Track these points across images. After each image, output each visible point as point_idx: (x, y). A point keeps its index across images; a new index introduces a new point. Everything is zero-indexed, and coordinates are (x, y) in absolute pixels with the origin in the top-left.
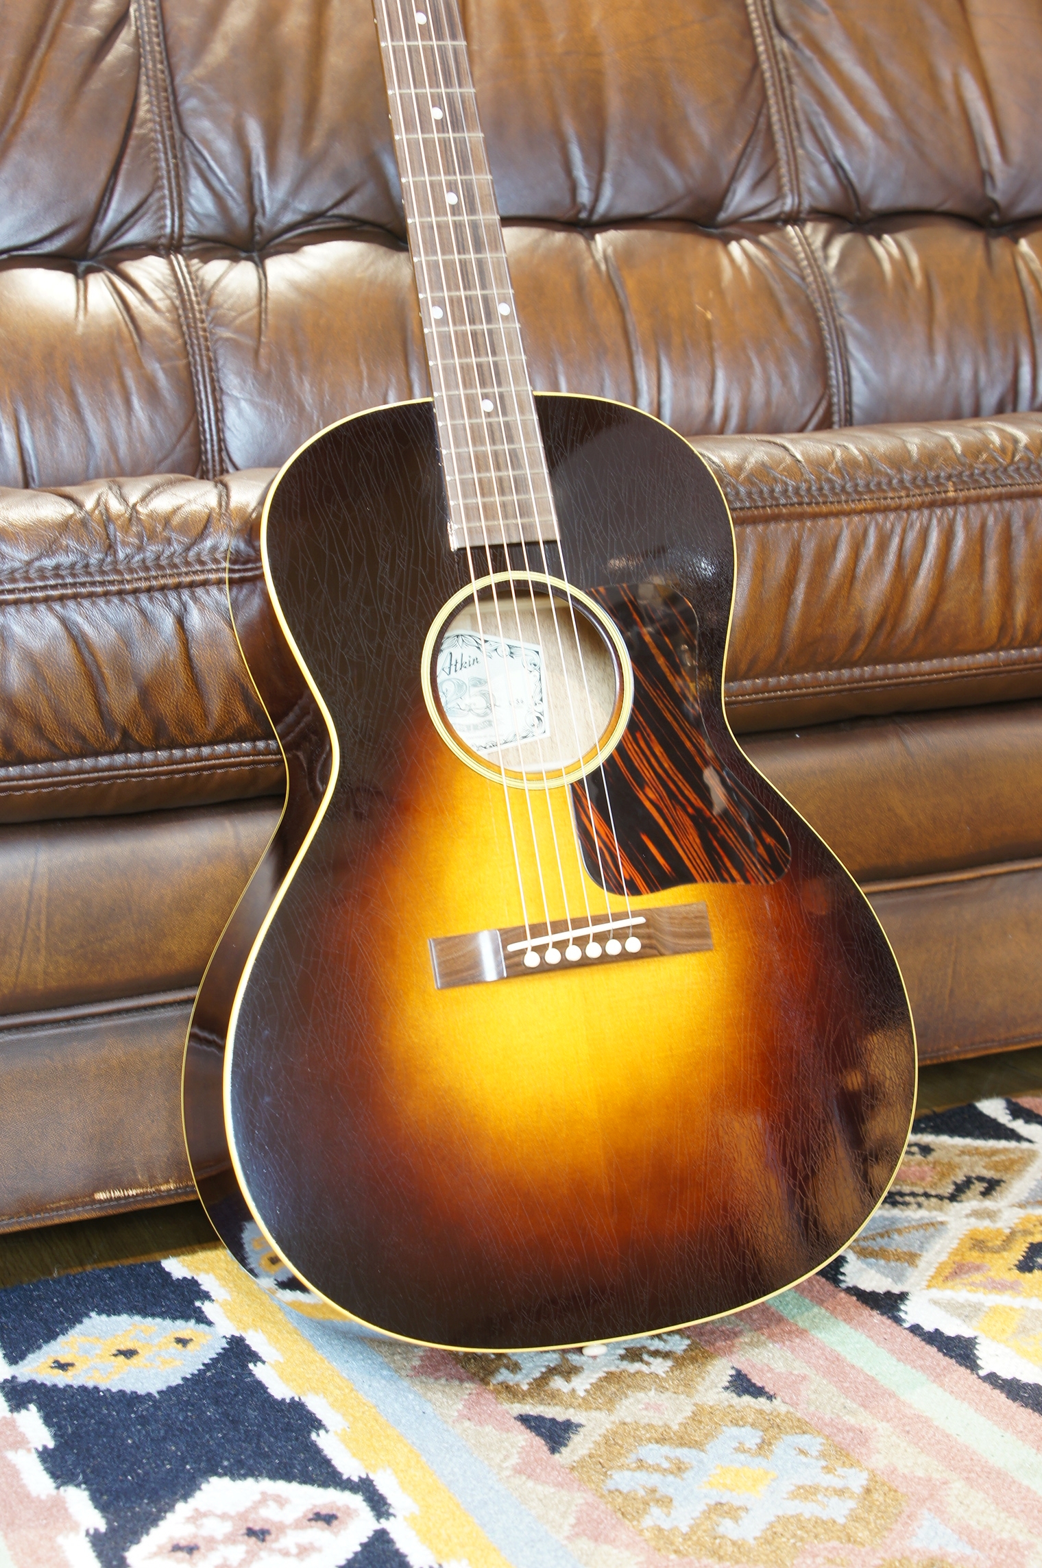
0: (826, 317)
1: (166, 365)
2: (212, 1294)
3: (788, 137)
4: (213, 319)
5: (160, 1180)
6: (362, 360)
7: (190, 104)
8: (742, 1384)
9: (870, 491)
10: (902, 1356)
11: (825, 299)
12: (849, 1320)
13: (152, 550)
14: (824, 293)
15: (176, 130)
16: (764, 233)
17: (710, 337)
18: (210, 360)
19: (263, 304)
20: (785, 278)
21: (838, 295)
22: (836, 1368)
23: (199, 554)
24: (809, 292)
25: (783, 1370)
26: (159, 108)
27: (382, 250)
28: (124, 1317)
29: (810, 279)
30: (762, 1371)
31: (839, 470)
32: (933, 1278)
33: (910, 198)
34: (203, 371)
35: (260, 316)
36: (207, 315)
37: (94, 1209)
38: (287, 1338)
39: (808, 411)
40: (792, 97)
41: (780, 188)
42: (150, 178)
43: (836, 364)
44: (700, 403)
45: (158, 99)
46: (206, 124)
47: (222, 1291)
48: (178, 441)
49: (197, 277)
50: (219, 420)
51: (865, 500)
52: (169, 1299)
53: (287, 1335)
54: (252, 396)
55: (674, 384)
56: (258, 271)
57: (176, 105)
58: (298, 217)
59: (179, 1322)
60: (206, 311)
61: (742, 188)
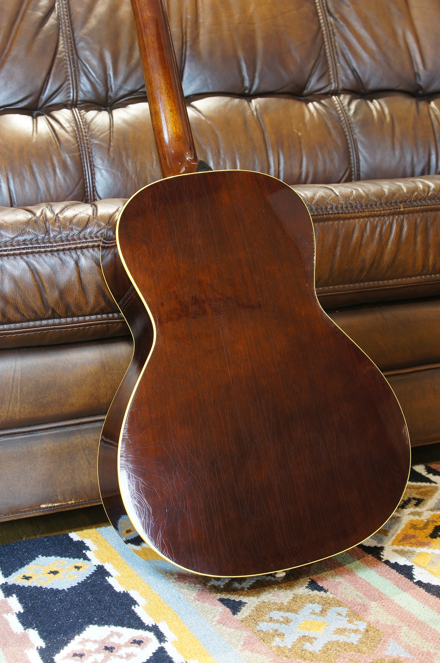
0: (349, 135)
1: (71, 155)
2: (90, 548)
3: (333, 59)
4: (90, 135)
5: (68, 500)
6: (153, 153)
7: (81, 44)
8: (314, 585)
9: (368, 208)
10: (381, 574)
11: (349, 127)
12: (359, 558)
13: (64, 233)
14: (348, 124)
15: (75, 56)
16: (323, 99)
17: (300, 143)
18: (89, 153)
19: (112, 129)
20: (332, 118)
21: (354, 125)
22: (353, 579)
23: (84, 235)
24: (342, 124)
26: (67, 46)
28: (53, 557)
29: (343, 118)
30: (322, 580)
31: (354, 199)
32: (394, 540)
33: (385, 84)
34: (86, 158)
35: (110, 134)
36: (88, 134)
37: (40, 512)
38: (122, 566)
39: (341, 174)
40: (335, 42)
41: (330, 80)
42: (64, 76)
43: (353, 154)
44: (296, 171)
45: (67, 42)
46: (87, 53)
47: (94, 546)
48: (76, 186)
49: (84, 118)
50: (93, 178)
51: (366, 212)
52: (72, 550)
53: (121, 565)
54: (107, 168)
55: (285, 163)
56: (109, 115)
57: (75, 45)
58: (126, 92)
59: (76, 560)
60: (88, 132)
61: (313, 80)
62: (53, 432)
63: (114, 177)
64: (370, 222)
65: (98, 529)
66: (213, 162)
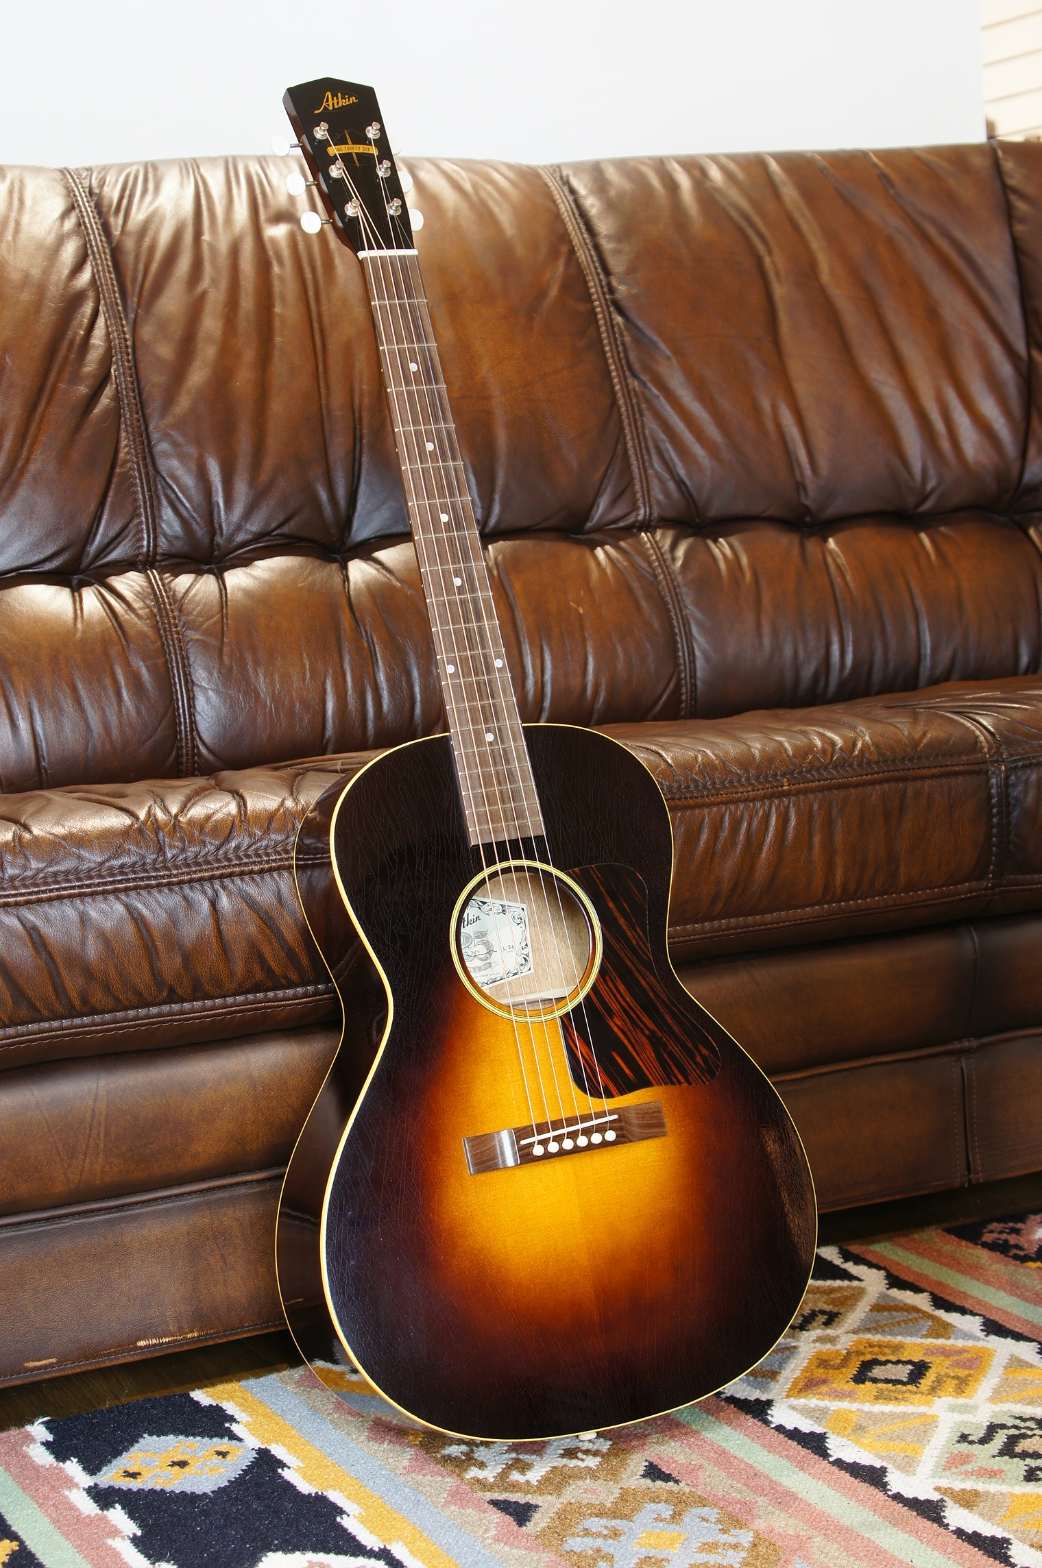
0: (675, 609)
1: (148, 663)
2: (236, 1417)
3: (640, 460)
4: (185, 624)
5: (187, 1330)
6: (305, 655)
7: (162, 447)
8: (654, 1472)
9: (725, 788)
10: (771, 1449)
11: (673, 594)
12: (729, 1423)
13: (192, 850)
14: (672, 589)
15: (150, 468)
16: (622, 540)
17: (582, 629)
18: (183, 658)
19: (224, 611)
20: (640, 578)
21: (684, 590)
22: (723, 1458)
23: (226, 853)
24: (660, 588)
25: (684, 1461)
26: (136, 450)
27: (317, 562)
28: (171, 1437)
29: (661, 577)
30: (668, 1462)
31: (701, 772)
32: (790, 1390)
33: (740, 507)
34: (178, 667)
35: (223, 621)
36: (180, 621)
37: (136, 1354)
38: (302, 1449)
39: (661, 686)
40: (643, 427)
41: (635, 501)
42: (130, 508)
43: (683, 647)
44: (575, 682)
45: (135, 443)
46: (175, 463)
47: (244, 1415)
48: (159, 724)
49: (170, 589)
50: (192, 706)
51: (722, 794)
52: (203, 1422)
53: (302, 1447)
54: (217, 686)
55: (554, 668)
56: (218, 582)
57: (150, 447)
58: (249, 537)
59: (215, 1439)
60: (179, 617)
61: (603, 503)
62: (160, 1207)
63: (231, 703)
64: (730, 811)
65: (243, 1383)
66: (419, 669)
